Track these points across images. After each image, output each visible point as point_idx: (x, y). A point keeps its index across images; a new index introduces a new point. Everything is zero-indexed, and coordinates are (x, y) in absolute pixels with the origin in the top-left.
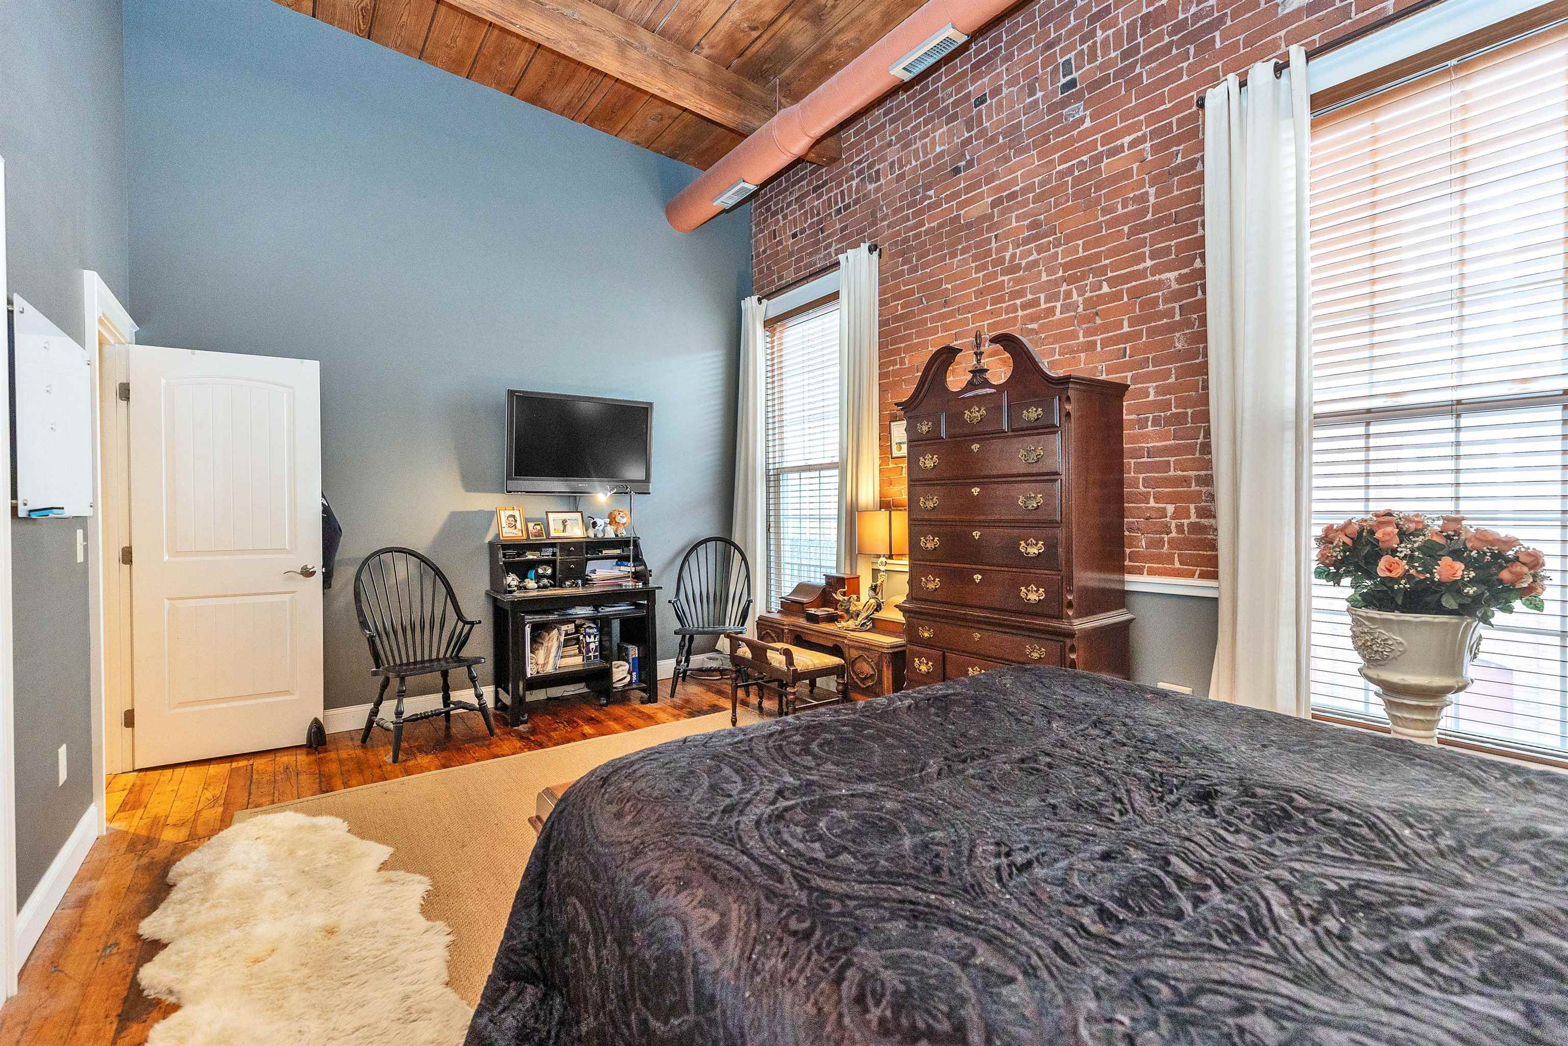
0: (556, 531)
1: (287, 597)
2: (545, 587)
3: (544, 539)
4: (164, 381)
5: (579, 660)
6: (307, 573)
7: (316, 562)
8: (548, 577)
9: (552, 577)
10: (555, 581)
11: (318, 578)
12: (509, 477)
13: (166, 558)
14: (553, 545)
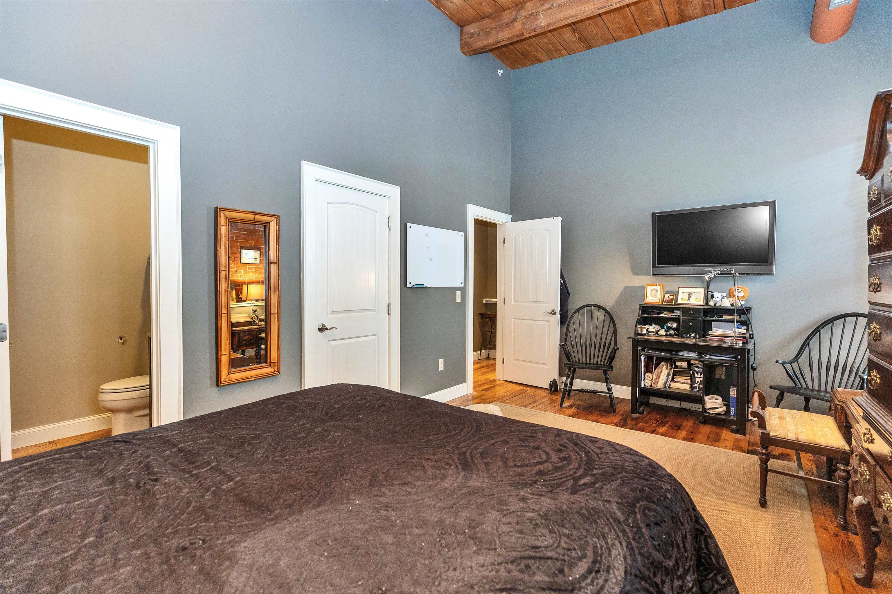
0: (682, 299)
1: (546, 323)
2: (671, 335)
3: (672, 305)
4: (514, 235)
5: (687, 387)
6: (553, 313)
7: (558, 309)
8: (674, 329)
9: (677, 329)
10: (678, 332)
11: (558, 316)
12: (653, 266)
13: (513, 303)
14: (678, 309)
